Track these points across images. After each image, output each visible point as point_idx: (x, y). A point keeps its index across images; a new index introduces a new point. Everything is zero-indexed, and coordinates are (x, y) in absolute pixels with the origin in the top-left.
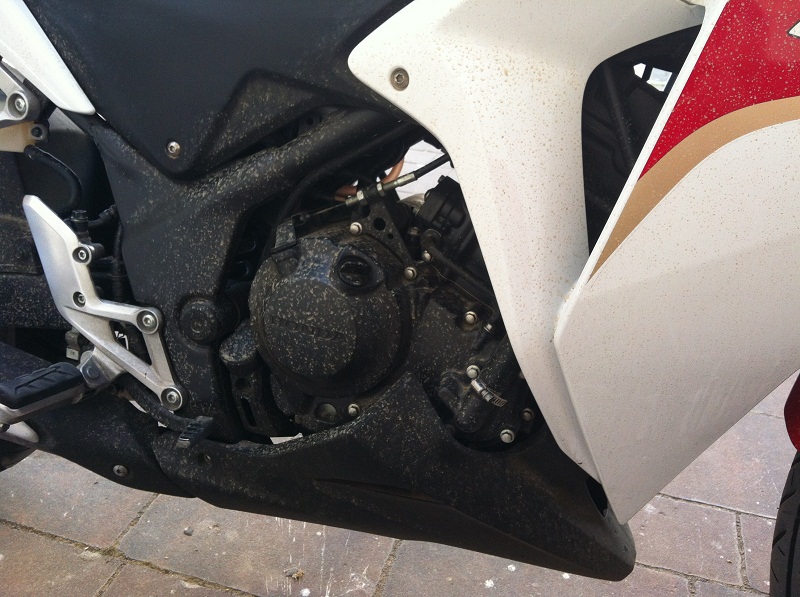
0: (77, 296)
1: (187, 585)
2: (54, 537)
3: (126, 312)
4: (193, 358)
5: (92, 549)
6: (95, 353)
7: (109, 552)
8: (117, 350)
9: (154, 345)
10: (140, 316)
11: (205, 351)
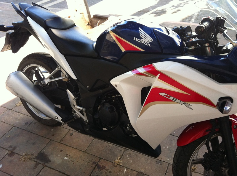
0: (74, 105)
3: (80, 108)
6: (76, 113)
9: (85, 113)
10: (83, 109)
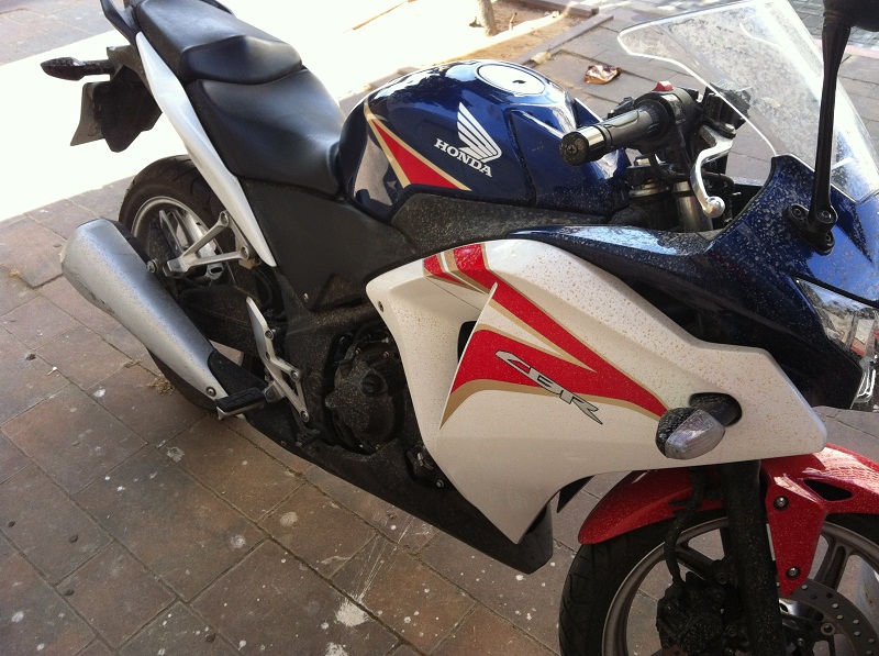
0: (267, 353)
1: (333, 505)
2: (274, 459)
3: (287, 368)
4: (314, 399)
5: (291, 471)
6: (274, 383)
7: (299, 475)
8: (284, 385)
9: (299, 387)
10: (293, 372)
11: (319, 397)
